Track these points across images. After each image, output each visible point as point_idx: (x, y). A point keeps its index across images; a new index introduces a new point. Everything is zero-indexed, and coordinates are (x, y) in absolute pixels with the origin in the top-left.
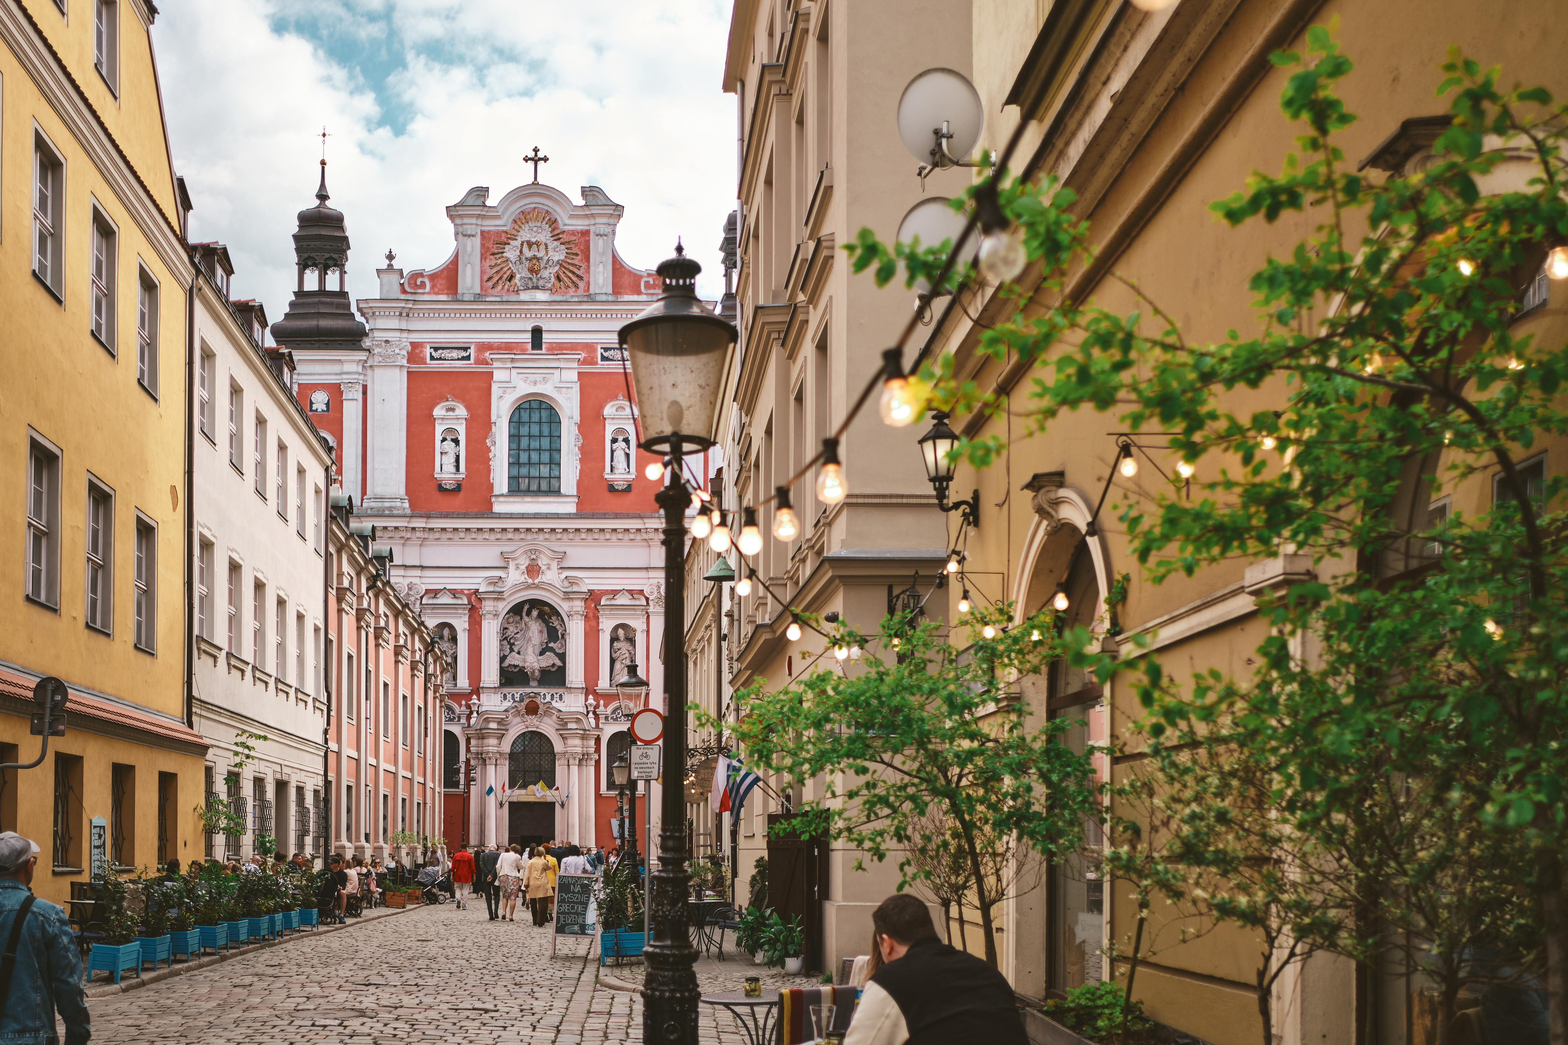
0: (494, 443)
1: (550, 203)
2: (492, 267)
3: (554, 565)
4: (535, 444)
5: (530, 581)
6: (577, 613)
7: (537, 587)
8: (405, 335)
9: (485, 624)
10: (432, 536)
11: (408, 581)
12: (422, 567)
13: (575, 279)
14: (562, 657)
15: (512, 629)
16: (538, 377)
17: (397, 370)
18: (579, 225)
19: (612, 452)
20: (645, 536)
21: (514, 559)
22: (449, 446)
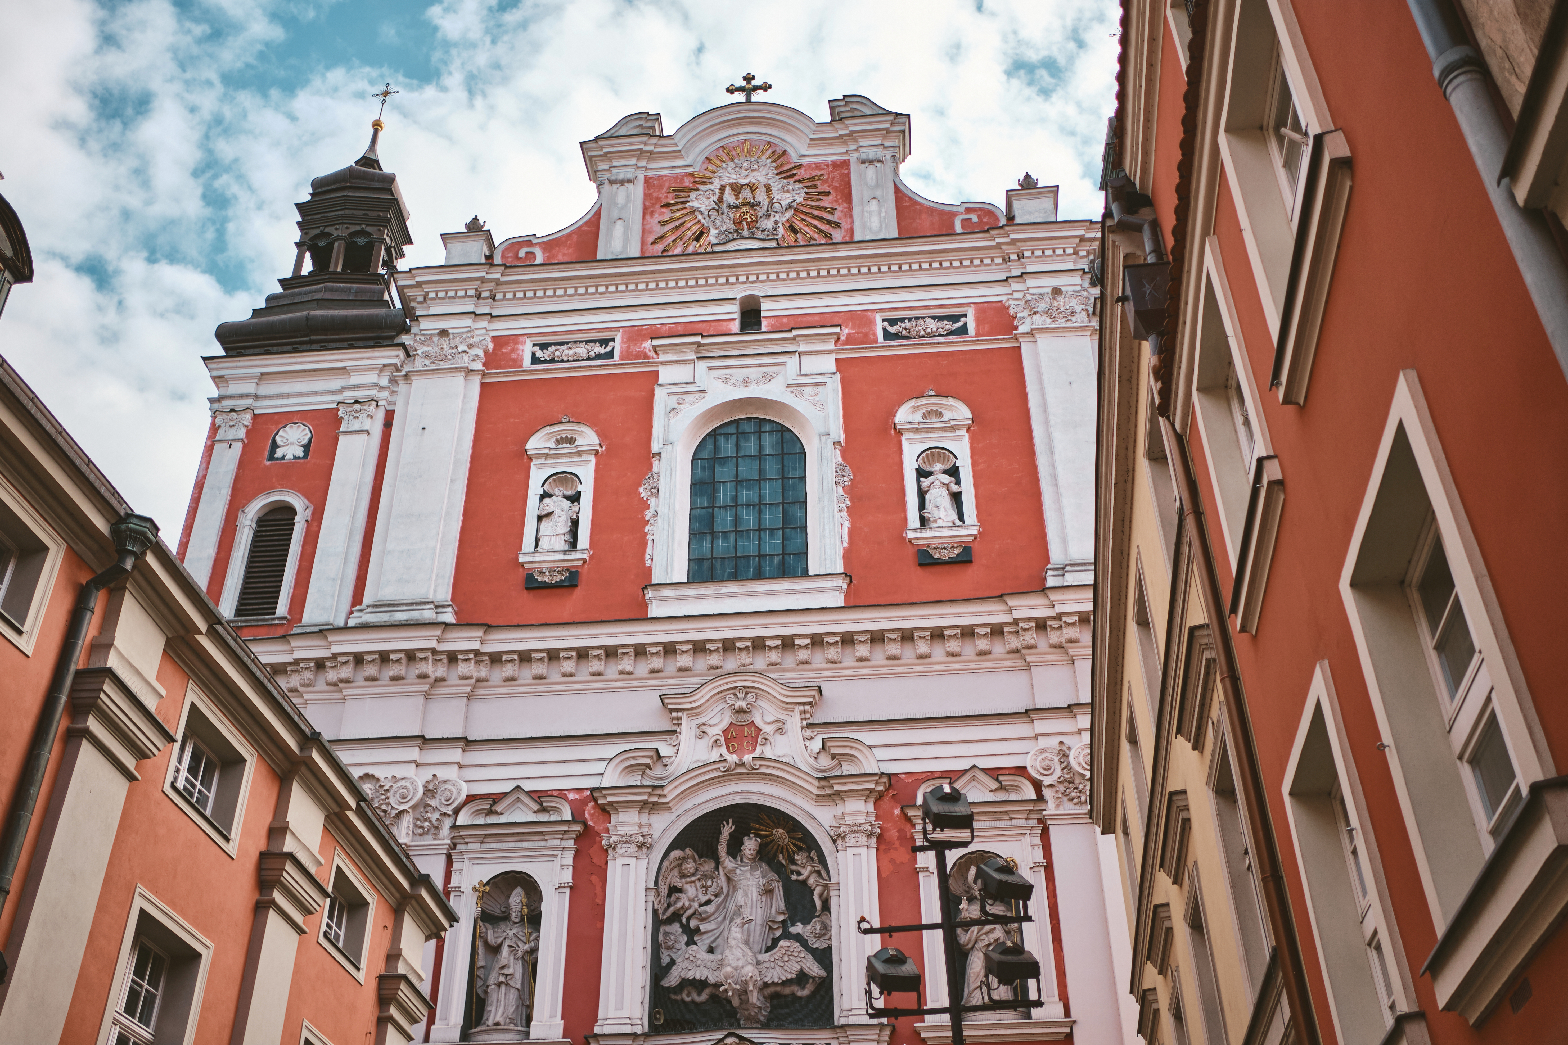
0: (655, 492)
1: (774, 132)
2: (663, 223)
3: (794, 721)
4: (749, 495)
5: (733, 758)
6: (856, 829)
7: (752, 773)
8: (483, 323)
9: (615, 870)
10: (498, 674)
11: (426, 774)
12: (467, 743)
13: (824, 227)
14: (824, 957)
15: (692, 893)
16: (753, 373)
17: (459, 379)
18: (830, 154)
19: (922, 494)
20: (1014, 642)
21: (693, 712)
22: (558, 505)
